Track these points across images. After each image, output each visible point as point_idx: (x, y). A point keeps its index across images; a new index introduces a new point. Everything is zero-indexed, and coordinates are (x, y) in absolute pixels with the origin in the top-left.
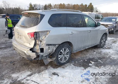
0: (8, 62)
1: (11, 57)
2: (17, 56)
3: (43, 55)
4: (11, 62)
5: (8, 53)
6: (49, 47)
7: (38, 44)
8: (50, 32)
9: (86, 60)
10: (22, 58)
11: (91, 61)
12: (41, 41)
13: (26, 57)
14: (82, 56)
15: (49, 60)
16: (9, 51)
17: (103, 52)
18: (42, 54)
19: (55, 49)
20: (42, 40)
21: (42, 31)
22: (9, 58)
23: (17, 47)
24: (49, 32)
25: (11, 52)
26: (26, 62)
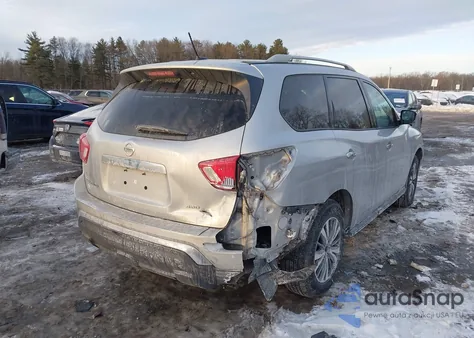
0: (64, 306)
1: (61, 280)
2: (87, 272)
3: (265, 260)
4: (79, 307)
5: (32, 260)
6: (290, 221)
7: (250, 211)
8: (293, 152)
9: (392, 262)
10: (117, 278)
11: (414, 265)
12: (262, 197)
13: (190, 276)
14: (367, 246)
15: (283, 278)
16: (31, 249)
17: (425, 222)
18: (262, 252)
19: (306, 226)
20: (267, 189)
21: (265, 152)
22: (58, 287)
23: (126, 231)
24: (290, 153)
25: (48, 255)
26: (153, 297)
